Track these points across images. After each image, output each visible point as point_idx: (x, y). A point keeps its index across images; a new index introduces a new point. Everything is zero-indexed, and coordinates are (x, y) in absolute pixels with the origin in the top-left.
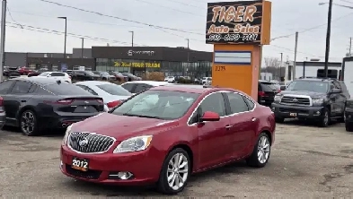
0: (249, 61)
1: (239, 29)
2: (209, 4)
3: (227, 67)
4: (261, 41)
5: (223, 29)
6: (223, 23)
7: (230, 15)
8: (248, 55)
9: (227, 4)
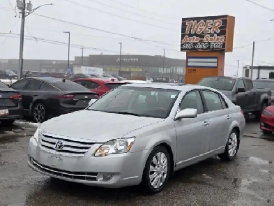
0: (215, 65)
1: (207, 38)
2: (183, 20)
3: (197, 69)
4: (226, 48)
5: (195, 39)
6: (195, 34)
7: (200, 28)
8: (215, 60)
9: (198, 19)
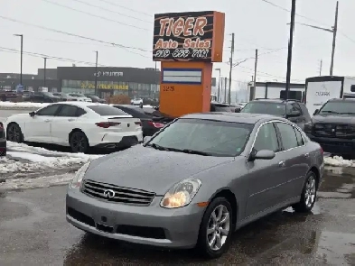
0: (199, 80)
1: (188, 43)
2: (156, 16)
3: (176, 86)
4: (212, 58)
5: (171, 44)
6: (172, 37)
7: (177, 28)
8: (199, 73)
9: (176, 16)
